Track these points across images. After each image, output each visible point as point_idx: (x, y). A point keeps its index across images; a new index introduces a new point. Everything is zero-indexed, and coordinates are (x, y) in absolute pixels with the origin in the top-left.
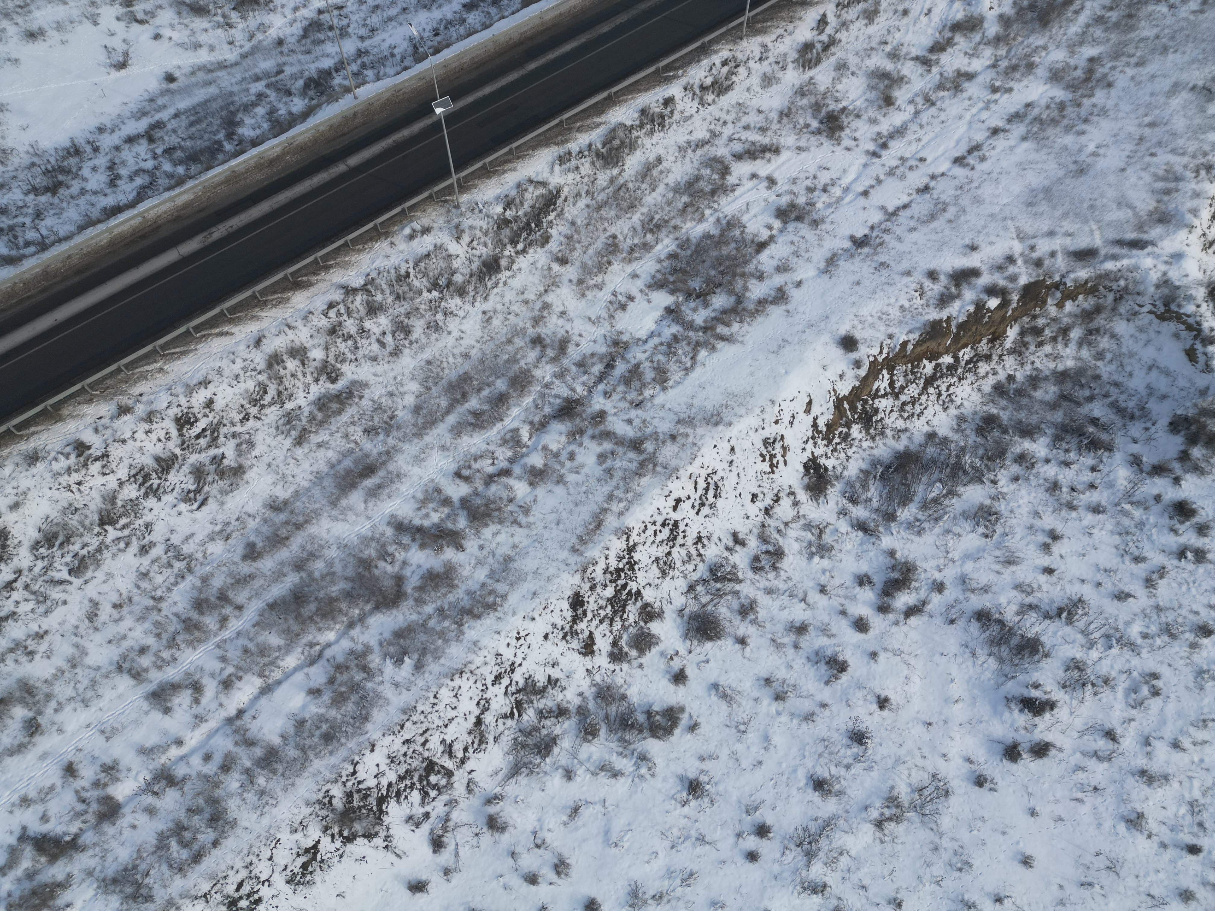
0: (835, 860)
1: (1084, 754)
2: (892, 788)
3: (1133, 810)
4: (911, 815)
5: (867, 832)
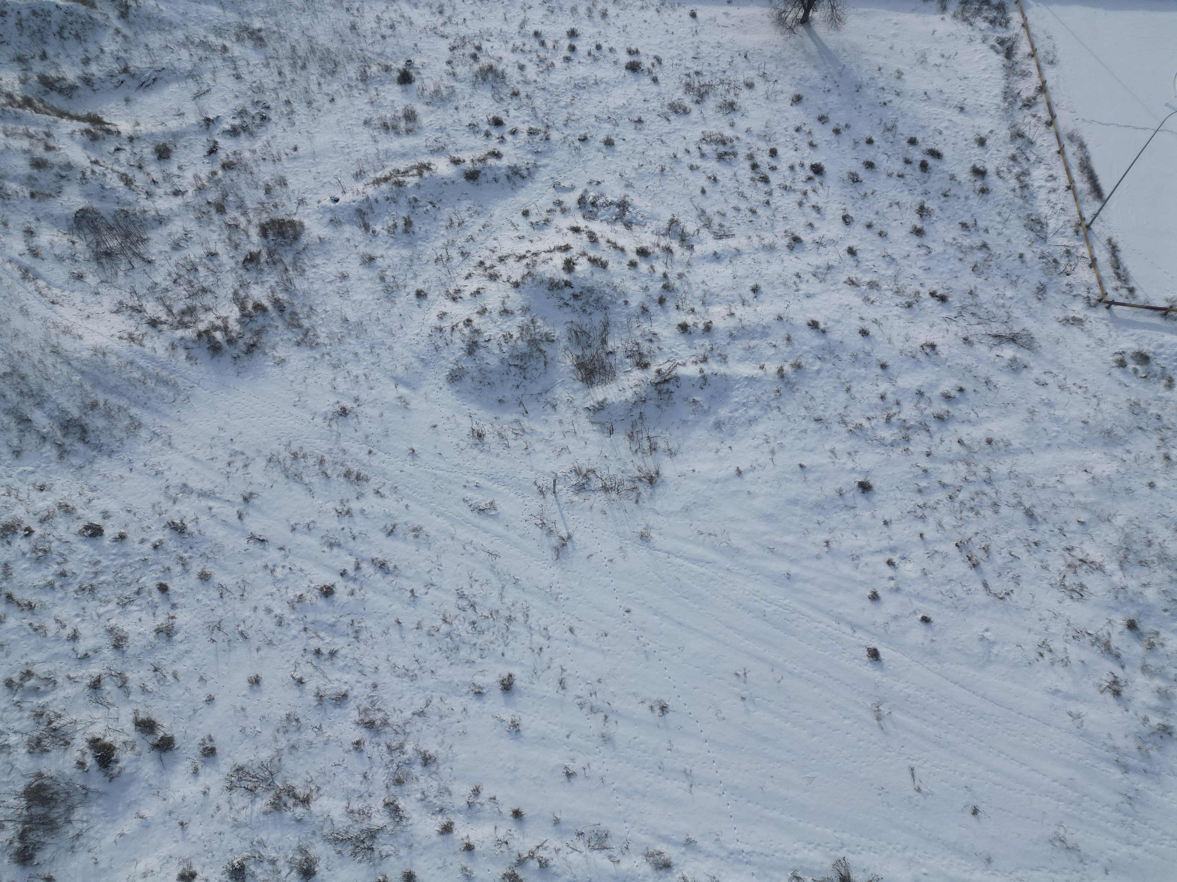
0: (362, 812)
1: (128, 693)
2: (265, 813)
3: (157, 637)
4: (279, 783)
5: (318, 806)
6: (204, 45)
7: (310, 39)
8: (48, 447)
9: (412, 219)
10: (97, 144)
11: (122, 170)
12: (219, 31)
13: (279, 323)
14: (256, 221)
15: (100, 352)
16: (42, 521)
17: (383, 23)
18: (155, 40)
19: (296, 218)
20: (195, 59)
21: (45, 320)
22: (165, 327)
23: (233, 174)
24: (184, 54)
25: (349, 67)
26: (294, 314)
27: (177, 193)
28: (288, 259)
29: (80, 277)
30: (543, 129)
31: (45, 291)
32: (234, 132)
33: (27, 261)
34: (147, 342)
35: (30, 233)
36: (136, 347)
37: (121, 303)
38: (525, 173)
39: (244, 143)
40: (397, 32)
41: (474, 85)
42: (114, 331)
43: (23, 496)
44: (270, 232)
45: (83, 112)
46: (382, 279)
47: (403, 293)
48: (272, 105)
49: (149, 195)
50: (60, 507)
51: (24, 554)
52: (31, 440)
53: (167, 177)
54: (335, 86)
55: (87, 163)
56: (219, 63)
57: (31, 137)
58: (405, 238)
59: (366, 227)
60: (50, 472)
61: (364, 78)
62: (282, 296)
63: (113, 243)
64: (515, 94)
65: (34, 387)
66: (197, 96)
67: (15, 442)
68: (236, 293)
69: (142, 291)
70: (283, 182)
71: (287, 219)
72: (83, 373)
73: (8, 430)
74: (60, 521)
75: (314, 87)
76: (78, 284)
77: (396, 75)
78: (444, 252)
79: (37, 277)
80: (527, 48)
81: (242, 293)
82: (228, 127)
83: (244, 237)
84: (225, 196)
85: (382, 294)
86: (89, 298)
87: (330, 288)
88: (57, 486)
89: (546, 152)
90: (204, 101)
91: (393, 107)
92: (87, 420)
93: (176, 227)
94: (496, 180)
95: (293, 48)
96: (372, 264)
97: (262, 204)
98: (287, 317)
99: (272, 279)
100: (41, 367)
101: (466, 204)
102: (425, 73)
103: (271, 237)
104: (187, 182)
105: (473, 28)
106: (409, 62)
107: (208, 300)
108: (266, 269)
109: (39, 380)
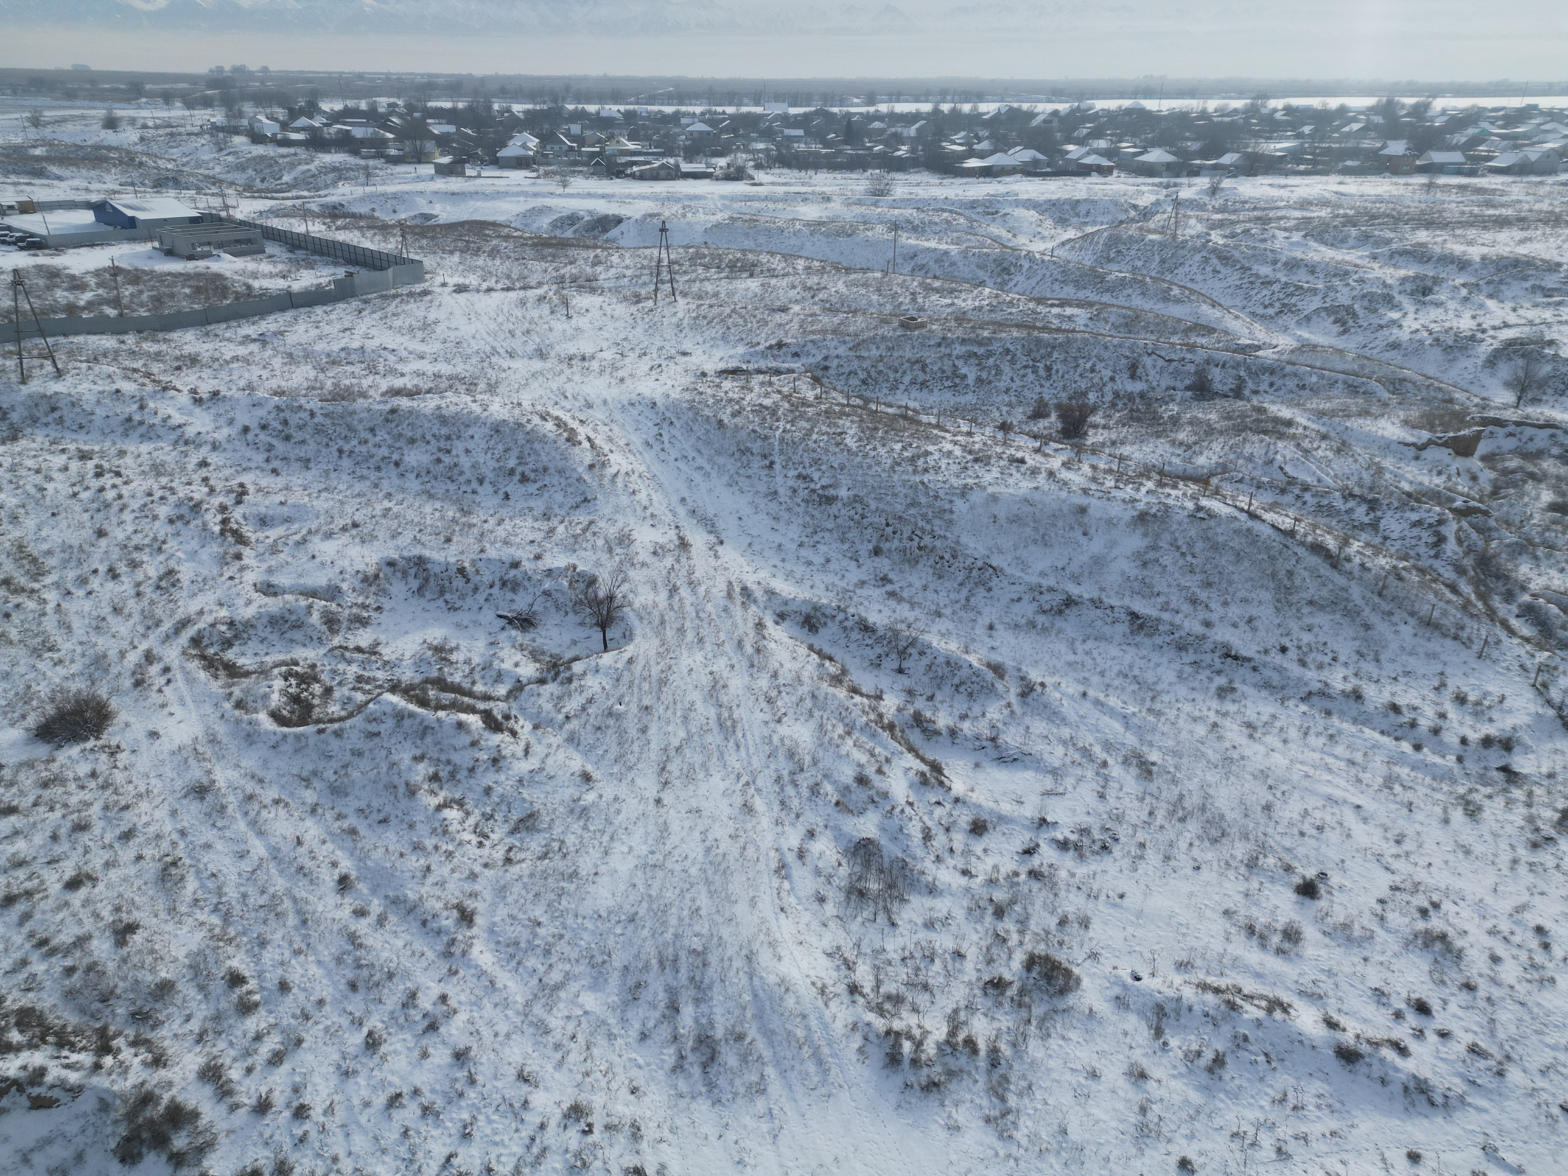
6: (1086, 752)
7: (1207, 797)
8: (671, 1050)
9: (1228, 1059)
10: (923, 789)
11: (929, 823)
12: (1108, 746)
13: (982, 1079)
14: (1028, 947)
15: (785, 985)
16: (608, 1127)
17: (1309, 820)
18: (1038, 726)
19: (1076, 970)
20: (1068, 760)
21: (764, 921)
22: (861, 1000)
23: (1036, 885)
24: (1060, 751)
25: (1237, 844)
26: (1005, 1079)
27: (965, 873)
28: (1038, 1010)
29: (822, 900)
30: (1499, 1057)
31: (784, 894)
32: (1064, 845)
33: (791, 858)
34: (832, 1004)
35: (811, 834)
36: (820, 1003)
37: (839, 948)
38: (1439, 1100)
39: (1067, 862)
40: (1323, 836)
41: (1407, 944)
42: (812, 973)
43: (614, 1085)
44: (1037, 968)
45: (930, 757)
46: (1143, 1110)
47: (1162, 1147)
48: (1123, 839)
49: (938, 859)
50: (633, 1125)
51: (567, 1151)
52: (665, 1032)
53: (967, 852)
54: (1209, 856)
55: (902, 800)
56: (1090, 774)
57: (872, 755)
58: (1204, 1078)
59: (1158, 1032)
60: (653, 1079)
61: (1252, 864)
62: (1005, 1049)
63: (874, 886)
64: (1469, 987)
65: (707, 981)
66: (1048, 793)
67: (651, 1024)
68: (956, 1011)
69: (866, 949)
70: (1085, 923)
71: (1065, 964)
72: (756, 996)
73: (655, 1007)
74: (622, 1139)
75: (1183, 845)
76: (816, 906)
77: (1297, 880)
78: (1251, 1131)
79: (787, 877)
80: (1517, 939)
81: (962, 1016)
82: (1060, 837)
83: (1004, 956)
84: (1013, 902)
85: (1132, 1130)
86: (815, 926)
87: (1068, 1076)
88: (647, 1100)
89: (1491, 1091)
90: (1052, 801)
91: (1273, 913)
92: (723, 1048)
93: (942, 906)
94: (1383, 1082)
95: (1181, 797)
96: (1141, 1082)
97: (1047, 933)
98: (995, 1077)
99: (1006, 1021)
100: (726, 964)
101: (1318, 1086)
102: (1338, 897)
103: (1034, 974)
104: (983, 868)
105: (1439, 878)
106: (1323, 876)
107: (922, 999)
108: (1007, 1006)
109: (715, 976)
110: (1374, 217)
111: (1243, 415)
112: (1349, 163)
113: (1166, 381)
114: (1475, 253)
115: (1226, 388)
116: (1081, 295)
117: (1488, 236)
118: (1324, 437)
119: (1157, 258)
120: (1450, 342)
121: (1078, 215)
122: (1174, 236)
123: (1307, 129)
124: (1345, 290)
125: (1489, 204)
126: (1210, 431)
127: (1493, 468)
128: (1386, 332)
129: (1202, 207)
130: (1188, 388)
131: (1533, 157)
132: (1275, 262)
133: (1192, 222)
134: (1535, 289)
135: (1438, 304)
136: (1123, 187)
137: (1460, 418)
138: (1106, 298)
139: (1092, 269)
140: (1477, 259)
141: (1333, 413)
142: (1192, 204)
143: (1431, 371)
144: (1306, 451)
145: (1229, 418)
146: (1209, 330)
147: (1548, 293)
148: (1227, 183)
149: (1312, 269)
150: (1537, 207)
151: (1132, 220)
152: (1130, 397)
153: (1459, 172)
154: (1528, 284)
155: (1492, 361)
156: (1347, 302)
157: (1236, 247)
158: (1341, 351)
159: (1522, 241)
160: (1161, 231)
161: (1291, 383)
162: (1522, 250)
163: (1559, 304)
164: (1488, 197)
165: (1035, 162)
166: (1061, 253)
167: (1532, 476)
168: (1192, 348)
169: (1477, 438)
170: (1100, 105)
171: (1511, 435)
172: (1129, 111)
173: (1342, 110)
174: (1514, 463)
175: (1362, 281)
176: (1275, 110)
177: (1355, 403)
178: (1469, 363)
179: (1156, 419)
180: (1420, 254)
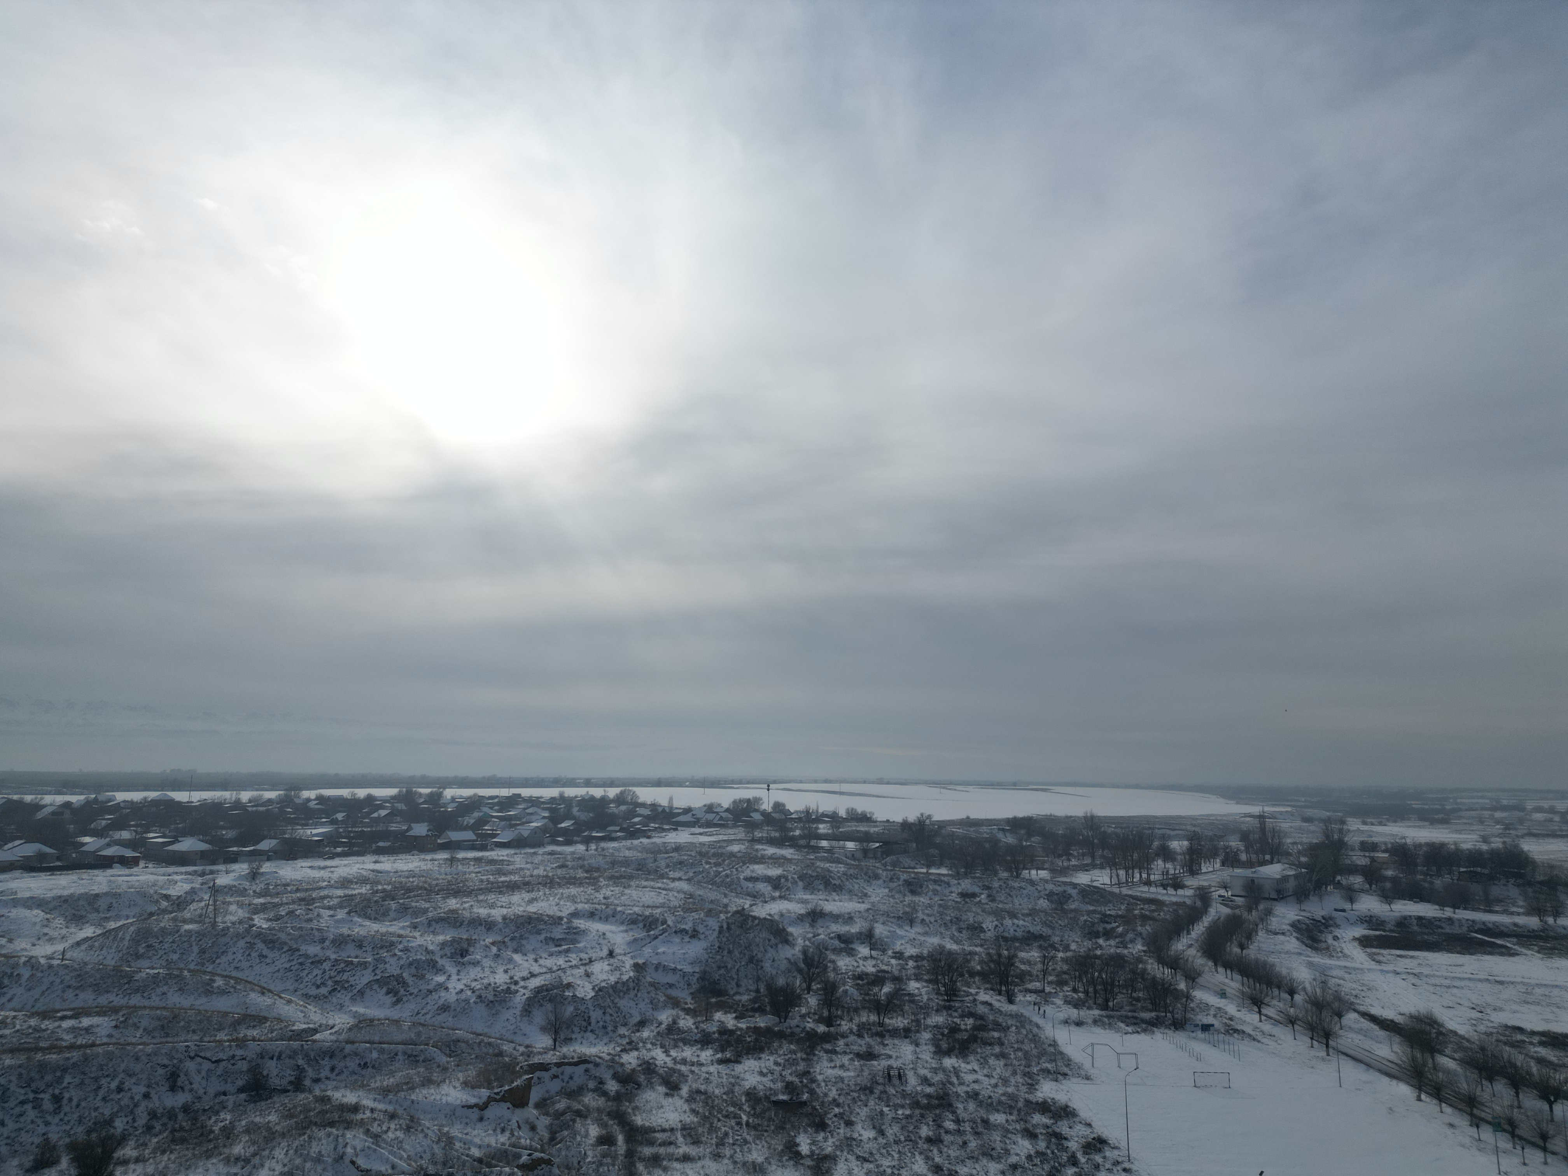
110: (409, 890)
111: (306, 1110)
112: (381, 844)
113: (215, 1086)
114: (497, 914)
115: (284, 1082)
116: (103, 1000)
117: (504, 899)
118: (393, 1116)
119: (196, 949)
120: (491, 998)
121: (97, 911)
122: (214, 924)
123: (340, 816)
124: (393, 961)
125: (501, 873)
126: (271, 1136)
127: (547, 1114)
128: (435, 996)
129: (243, 892)
130: (241, 1090)
131: (526, 834)
132: (323, 940)
133: (233, 908)
134: (549, 940)
135: (476, 963)
136: (152, 878)
137: (510, 1069)
138: (136, 1000)
139: (117, 969)
140: (500, 919)
141: (396, 1089)
142: (230, 890)
143: (479, 1028)
144: (376, 1137)
145: (291, 1116)
146: (260, 1020)
147: (558, 943)
148: (267, 867)
149: (359, 944)
150: (535, 872)
151: (165, 911)
152: (171, 1114)
153: (473, 848)
154: (542, 937)
155: (527, 1010)
156: (396, 972)
157: (281, 930)
158: (396, 1022)
159: (531, 901)
160: (200, 919)
161: (352, 1064)
162: (532, 909)
163: (568, 951)
164: (499, 868)
165: (41, 856)
166: (76, 954)
167: (579, 1114)
168: (242, 1043)
169: (528, 1086)
170: (121, 796)
171: (555, 1077)
172: (155, 803)
173: (370, 799)
174: (561, 1105)
175: (406, 950)
176: (309, 800)
177: (416, 1073)
178: (508, 1014)
179: (205, 1134)
180: (452, 920)
